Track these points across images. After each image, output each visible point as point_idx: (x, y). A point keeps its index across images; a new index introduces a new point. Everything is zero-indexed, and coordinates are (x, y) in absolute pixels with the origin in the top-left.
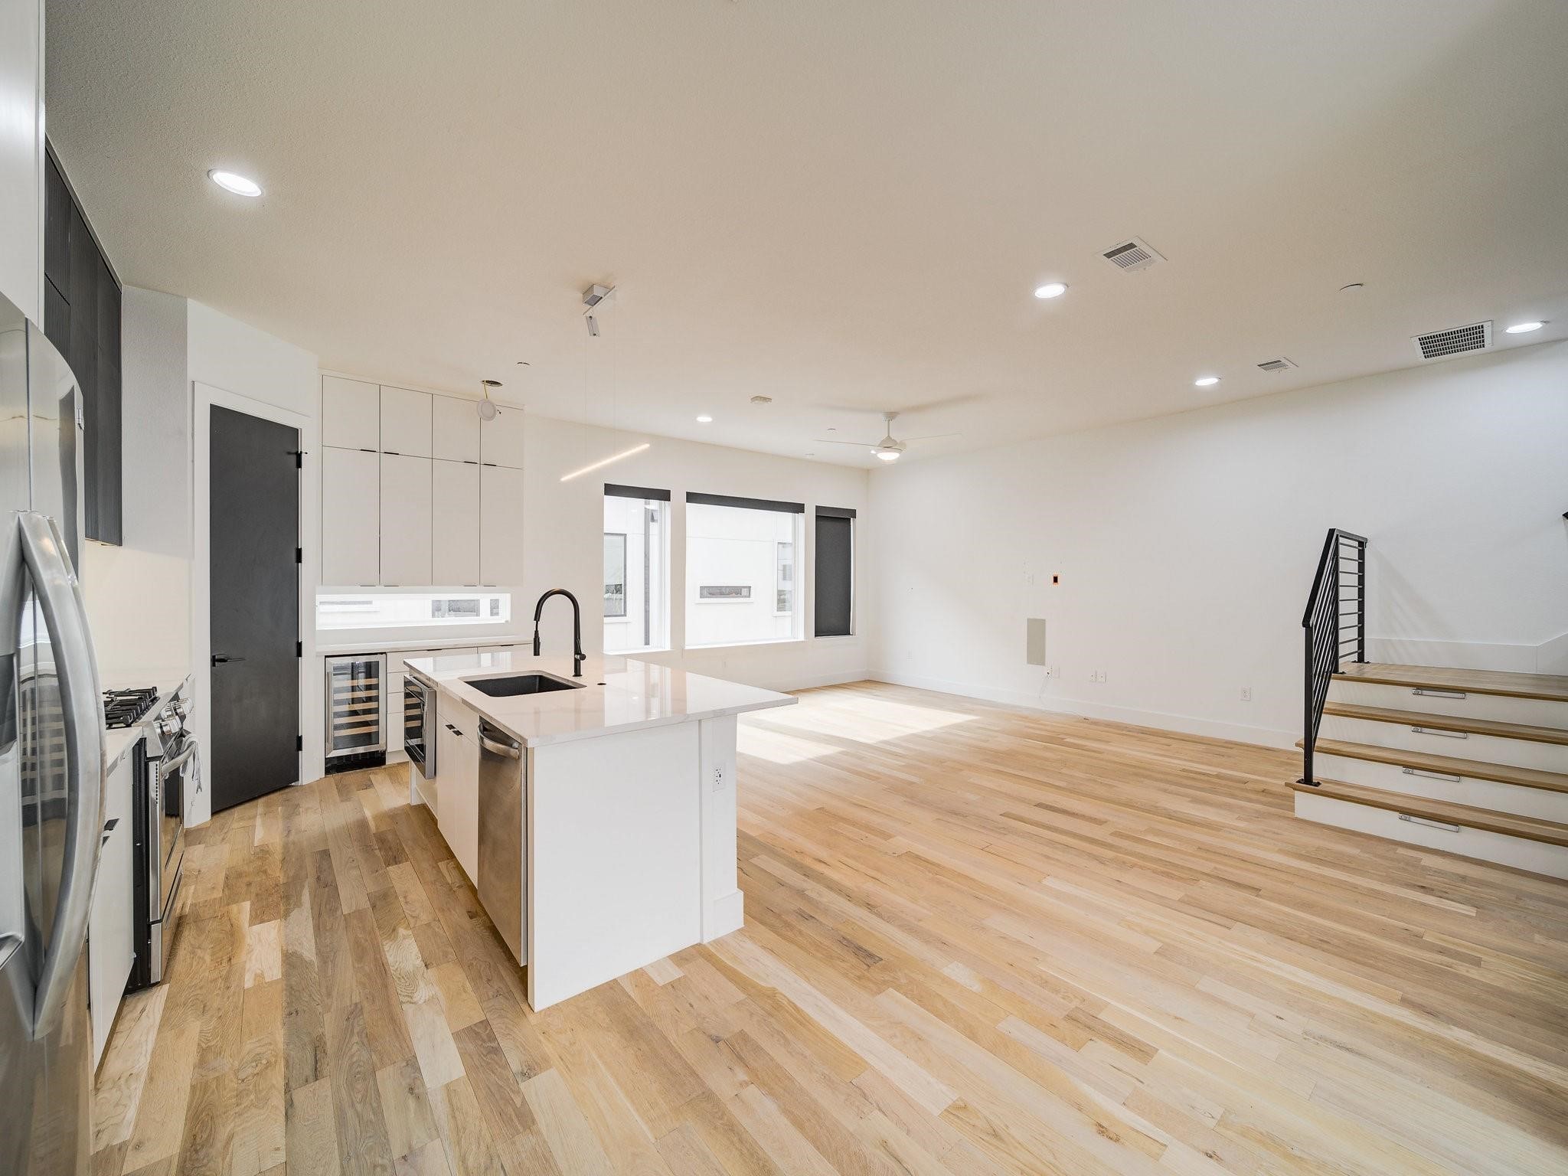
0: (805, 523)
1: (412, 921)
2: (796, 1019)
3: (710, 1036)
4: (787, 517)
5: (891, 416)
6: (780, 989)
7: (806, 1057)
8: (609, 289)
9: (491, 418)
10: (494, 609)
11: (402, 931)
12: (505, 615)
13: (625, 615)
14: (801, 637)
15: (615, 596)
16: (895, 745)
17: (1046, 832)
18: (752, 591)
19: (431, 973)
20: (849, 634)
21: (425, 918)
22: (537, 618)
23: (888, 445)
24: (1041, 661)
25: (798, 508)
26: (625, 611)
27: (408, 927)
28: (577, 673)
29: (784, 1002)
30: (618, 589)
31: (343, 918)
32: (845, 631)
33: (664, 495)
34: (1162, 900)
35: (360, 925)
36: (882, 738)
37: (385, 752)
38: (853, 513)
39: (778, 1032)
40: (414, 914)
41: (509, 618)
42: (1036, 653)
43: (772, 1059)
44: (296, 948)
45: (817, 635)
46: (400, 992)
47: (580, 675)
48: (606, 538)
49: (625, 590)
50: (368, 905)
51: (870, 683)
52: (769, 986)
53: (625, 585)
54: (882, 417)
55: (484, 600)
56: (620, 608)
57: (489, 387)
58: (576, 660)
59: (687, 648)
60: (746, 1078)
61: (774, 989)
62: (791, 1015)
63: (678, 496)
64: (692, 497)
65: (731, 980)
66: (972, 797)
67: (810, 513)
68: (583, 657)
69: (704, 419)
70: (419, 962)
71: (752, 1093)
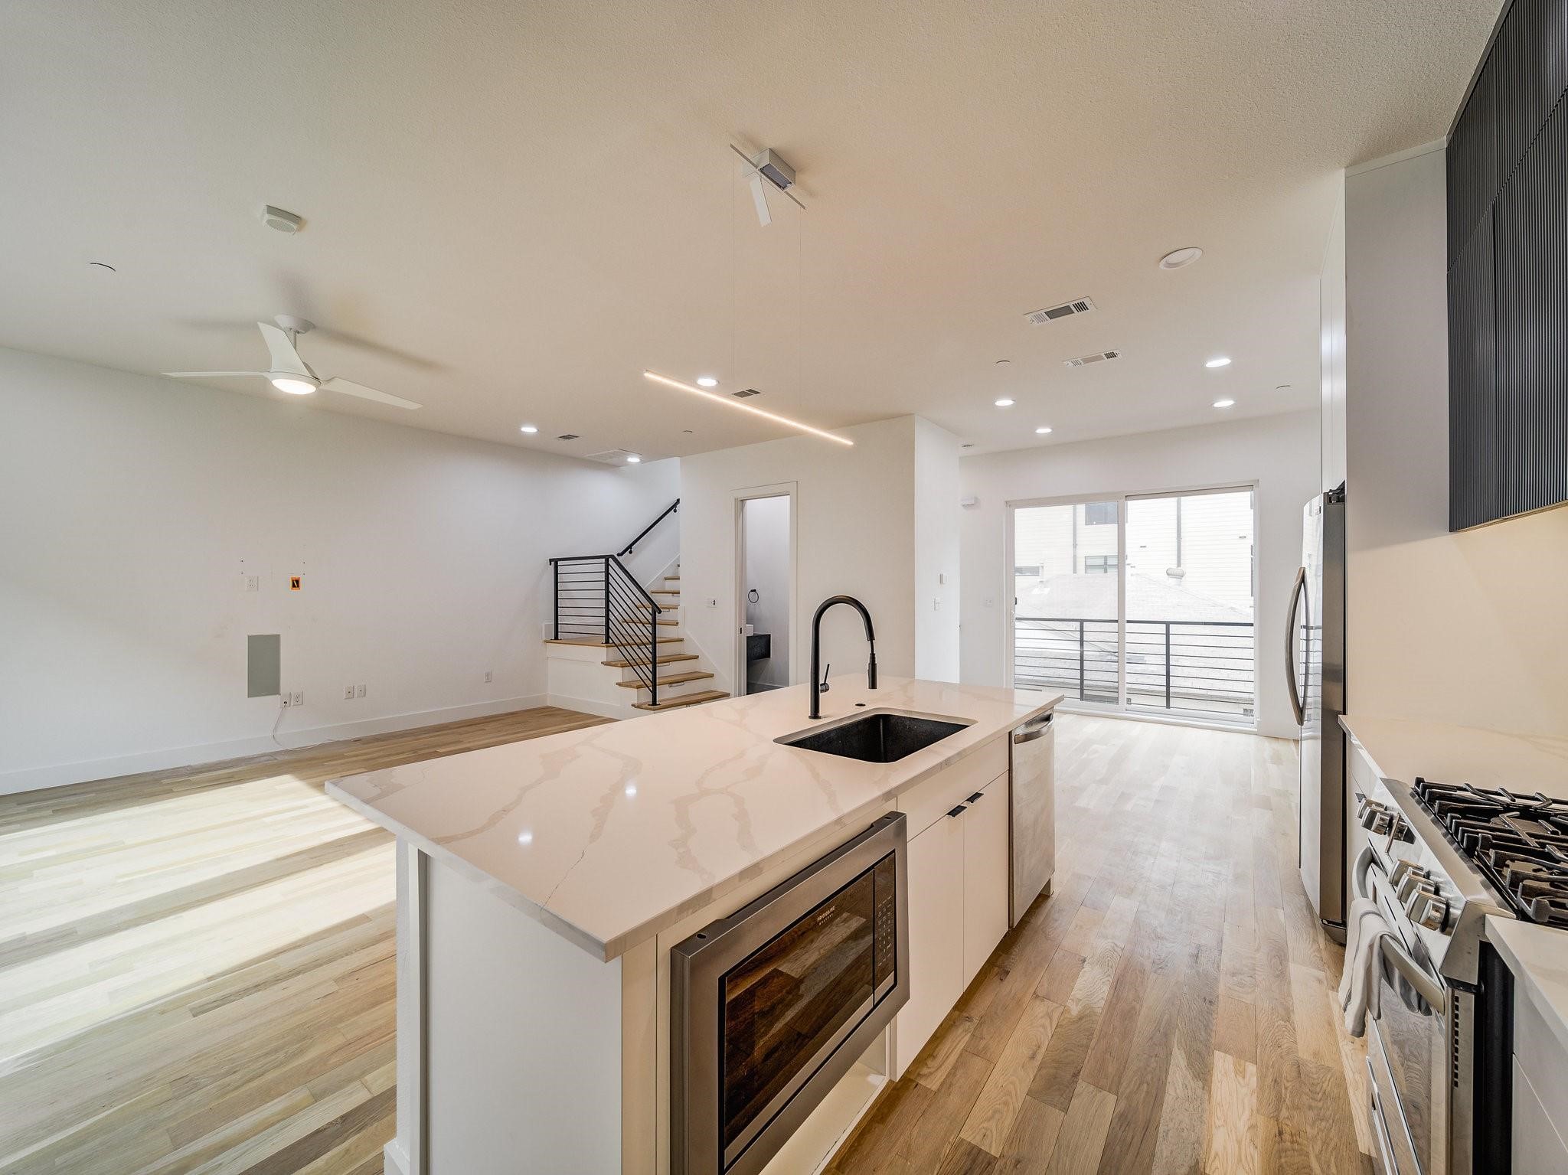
1: (1056, 1016)
11: (1075, 1010)
19: (1085, 952)
21: (1040, 1008)
27: (1066, 1010)
31: (1121, 1090)
35: (1108, 1056)
40: (1047, 1023)
44: (1192, 1083)
46: (1118, 957)
50: (1082, 1086)
70: (1087, 967)
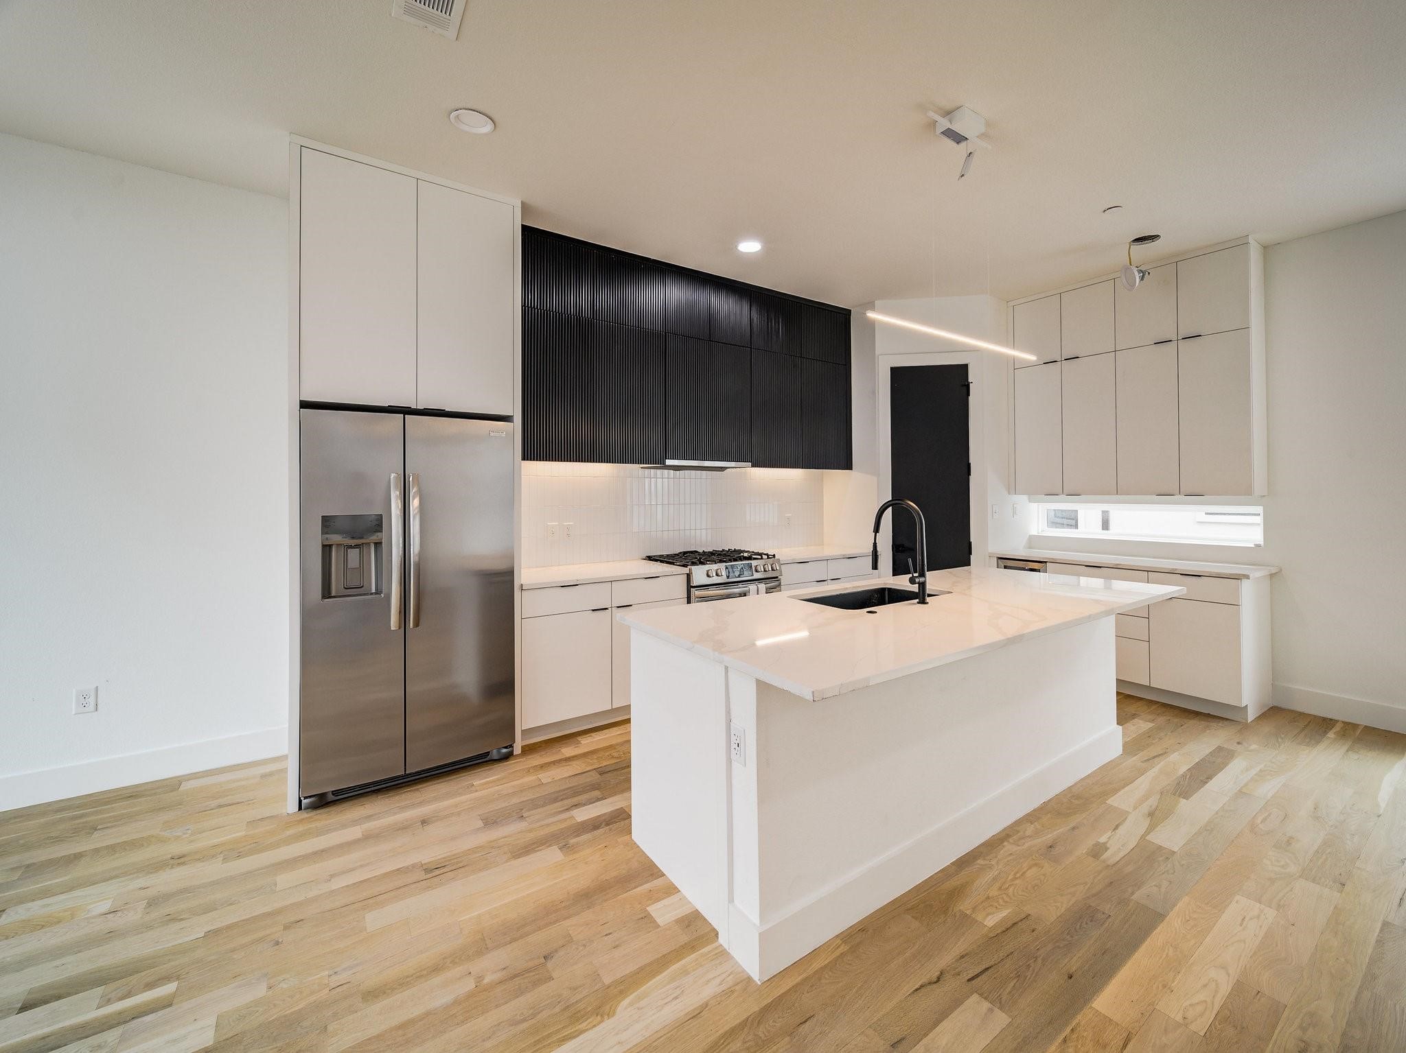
2: (549, 1036)
3: (556, 951)
6: (608, 1024)
7: (484, 1041)
29: (585, 1024)
39: (534, 1016)
43: (497, 1006)
52: (619, 1009)
60: (485, 981)
61: (611, 1014)
62: (558, 1031)
65: (641, 969)
71: (469, 985)
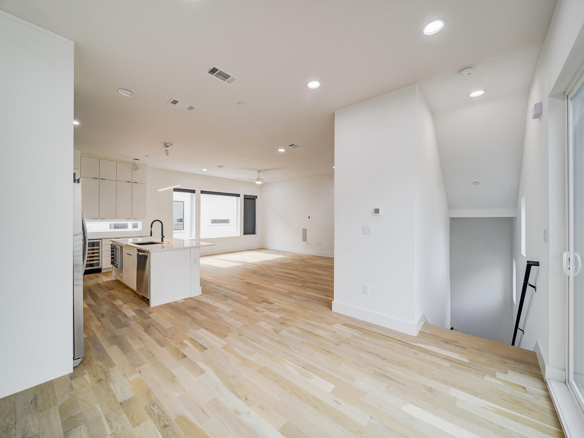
0: (240, 200)
1: (119, 298)
4: (235, 198)
5: (259, 171)
6: (206, 301)
7: (207, 308)
8: (171, 145)
9: (137, 169)
10: (135, 226)
11: (117, 300)
12: (140, 228)
13: (183, 229)
14: (239, 235)
15: (180, 223)
16: (259, 263)
17: (283, 277)
18: (230, 221)
19: (126, 305)
20: (255, 234)
21: (123, 298)
22: (151, 227)
23: (258, 179)
24: (306, 241)
25: (238, 195)
26: (183, 228)
28: (162, 241)
30: (181, 220)
32: (254, 233)
33: (193, 191)
34: (297, 286)
35: (106, 300)
36: (255, 261)
37: (101, 268)
38: (256, 197)
41: (141, 229)
42: (305, 239)
44: (90, 303)
45: (244, 234)
46: (119, 307)
47: (163, 241)
48: (174, 202)
49: (183, 221)
50: (106, 297)
51: (262, 249)
52: (204, 301)
53: (184, 219)
54: (257, 171)
55: (130, 224)
56: (182, 227)
57: (135, 160)
58: (162, 238)
59: (201, 238)
63: (198, 191)
64: (202, 192)
65: (195, 301)
66: (270, 272)
67: (242, 197)
68: (164, 237)
69: (205, 170)
70: (123, 303)
